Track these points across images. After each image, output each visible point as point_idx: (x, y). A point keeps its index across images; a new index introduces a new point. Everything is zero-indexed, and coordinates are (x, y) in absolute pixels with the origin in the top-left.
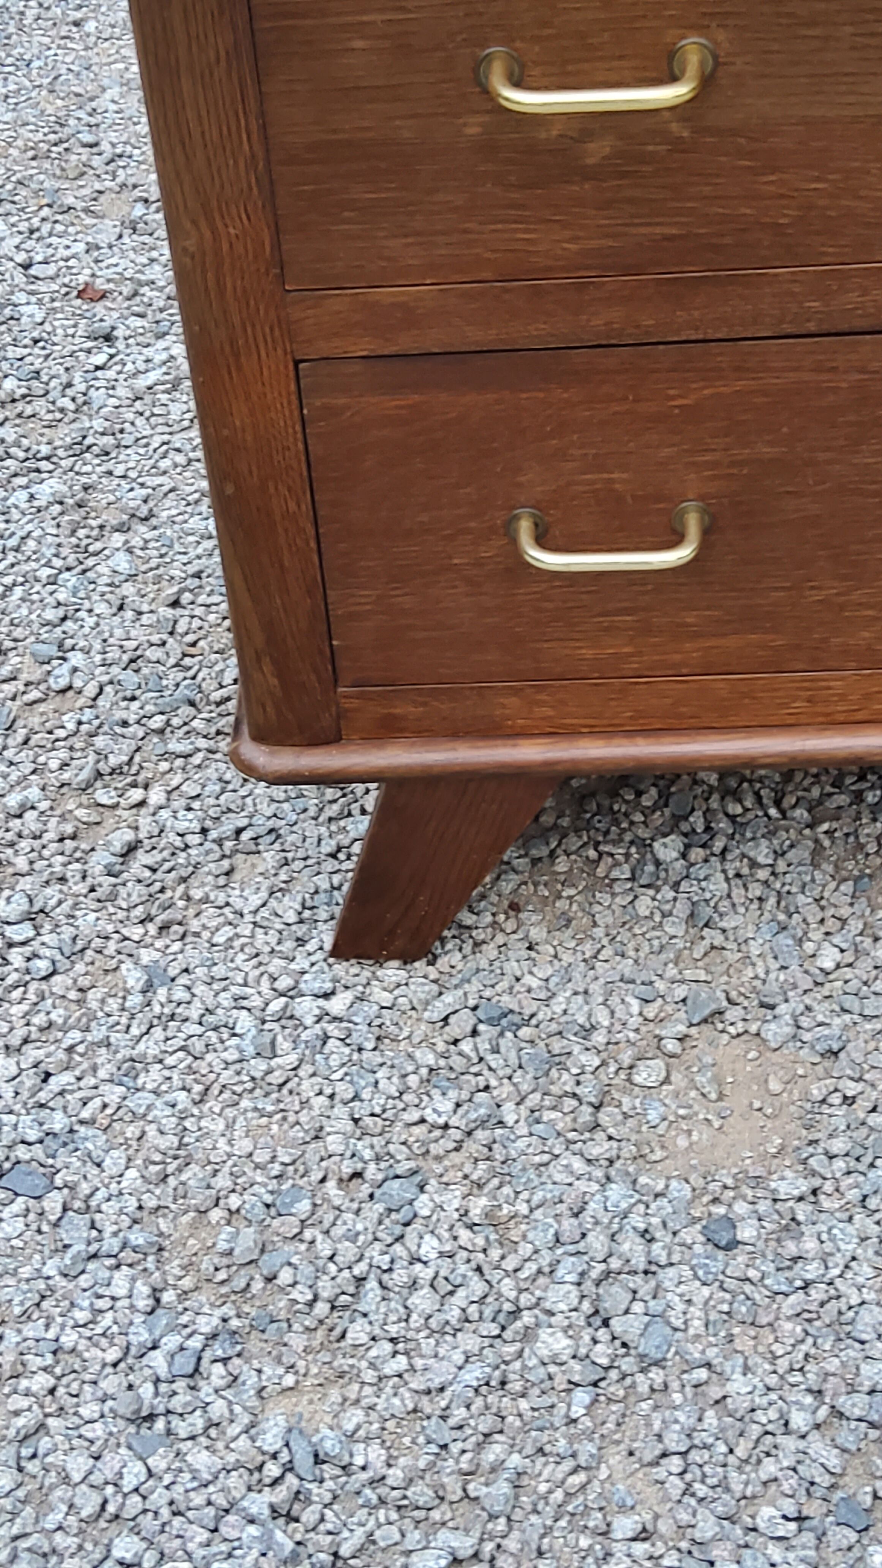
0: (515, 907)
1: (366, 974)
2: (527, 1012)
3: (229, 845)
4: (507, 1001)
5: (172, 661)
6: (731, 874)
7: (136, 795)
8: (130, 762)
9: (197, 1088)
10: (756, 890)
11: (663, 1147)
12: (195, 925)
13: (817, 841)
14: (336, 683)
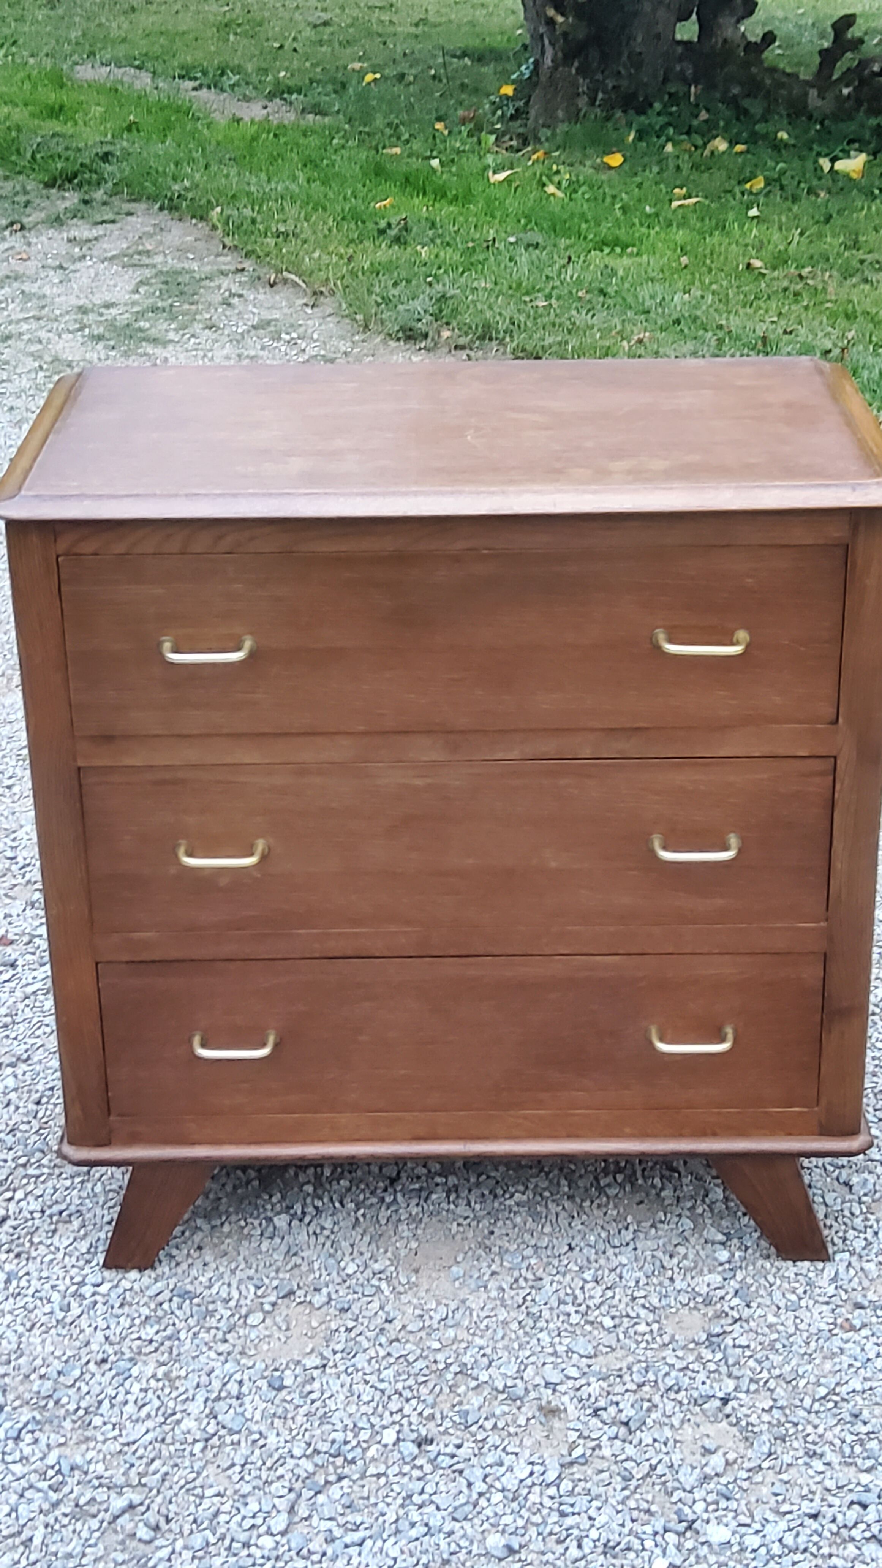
0: (200, 1248)
1: (120, 1276)
2: (198, 1292)
3: (55, 1219)
4: (189, 1288)
5: (34, 1130)
6: (311, 1232)
7: (9, 1195)
8: (7, 1179)
9: (28, 1325)
10: (321, 1239)
11: (256, 1349)
12: (34, 1254)
13: (357, 1219)
14: (109, 1114)
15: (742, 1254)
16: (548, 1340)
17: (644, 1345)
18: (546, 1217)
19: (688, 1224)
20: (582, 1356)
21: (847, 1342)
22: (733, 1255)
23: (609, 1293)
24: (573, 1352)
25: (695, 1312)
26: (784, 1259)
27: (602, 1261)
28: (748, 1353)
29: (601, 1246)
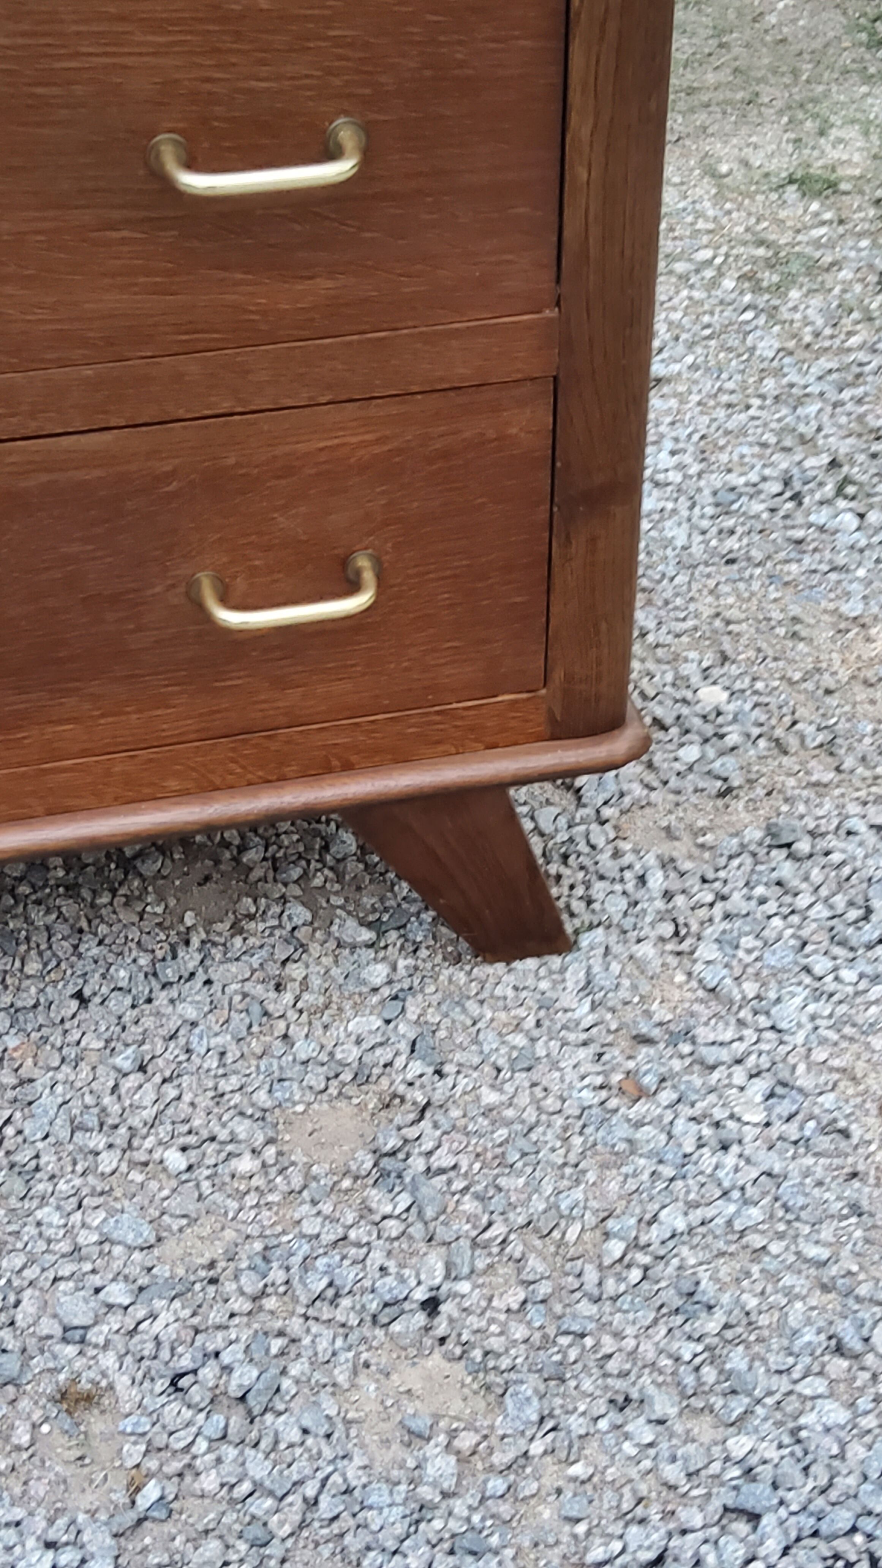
15: (410, 961)
16: (56, 1219)
17: (251, 1200)
18: (28, 939)
19: (299, 913)
20: (131, 1249)
21: (639, 1124)
22: (394, 968)
23: (171, 1092)
24: (113, 1243)
25: (341, 1104)
26: (492, 962)
27: (148, 1022)
28: (458, 1185)
29: (142, 988)
